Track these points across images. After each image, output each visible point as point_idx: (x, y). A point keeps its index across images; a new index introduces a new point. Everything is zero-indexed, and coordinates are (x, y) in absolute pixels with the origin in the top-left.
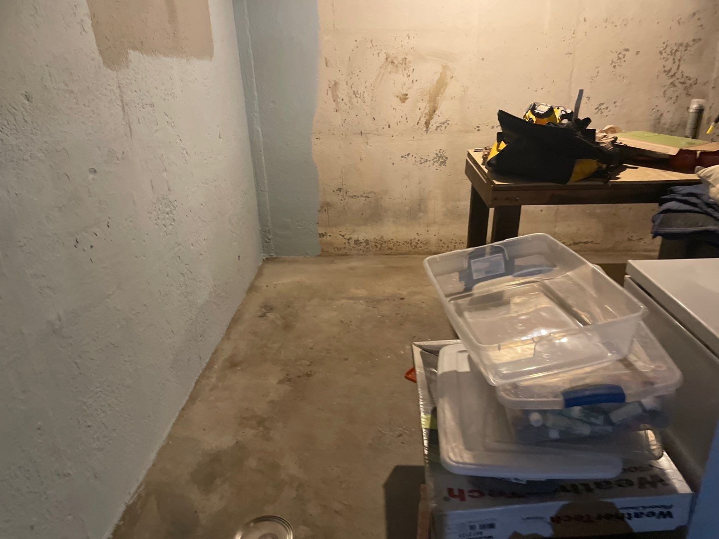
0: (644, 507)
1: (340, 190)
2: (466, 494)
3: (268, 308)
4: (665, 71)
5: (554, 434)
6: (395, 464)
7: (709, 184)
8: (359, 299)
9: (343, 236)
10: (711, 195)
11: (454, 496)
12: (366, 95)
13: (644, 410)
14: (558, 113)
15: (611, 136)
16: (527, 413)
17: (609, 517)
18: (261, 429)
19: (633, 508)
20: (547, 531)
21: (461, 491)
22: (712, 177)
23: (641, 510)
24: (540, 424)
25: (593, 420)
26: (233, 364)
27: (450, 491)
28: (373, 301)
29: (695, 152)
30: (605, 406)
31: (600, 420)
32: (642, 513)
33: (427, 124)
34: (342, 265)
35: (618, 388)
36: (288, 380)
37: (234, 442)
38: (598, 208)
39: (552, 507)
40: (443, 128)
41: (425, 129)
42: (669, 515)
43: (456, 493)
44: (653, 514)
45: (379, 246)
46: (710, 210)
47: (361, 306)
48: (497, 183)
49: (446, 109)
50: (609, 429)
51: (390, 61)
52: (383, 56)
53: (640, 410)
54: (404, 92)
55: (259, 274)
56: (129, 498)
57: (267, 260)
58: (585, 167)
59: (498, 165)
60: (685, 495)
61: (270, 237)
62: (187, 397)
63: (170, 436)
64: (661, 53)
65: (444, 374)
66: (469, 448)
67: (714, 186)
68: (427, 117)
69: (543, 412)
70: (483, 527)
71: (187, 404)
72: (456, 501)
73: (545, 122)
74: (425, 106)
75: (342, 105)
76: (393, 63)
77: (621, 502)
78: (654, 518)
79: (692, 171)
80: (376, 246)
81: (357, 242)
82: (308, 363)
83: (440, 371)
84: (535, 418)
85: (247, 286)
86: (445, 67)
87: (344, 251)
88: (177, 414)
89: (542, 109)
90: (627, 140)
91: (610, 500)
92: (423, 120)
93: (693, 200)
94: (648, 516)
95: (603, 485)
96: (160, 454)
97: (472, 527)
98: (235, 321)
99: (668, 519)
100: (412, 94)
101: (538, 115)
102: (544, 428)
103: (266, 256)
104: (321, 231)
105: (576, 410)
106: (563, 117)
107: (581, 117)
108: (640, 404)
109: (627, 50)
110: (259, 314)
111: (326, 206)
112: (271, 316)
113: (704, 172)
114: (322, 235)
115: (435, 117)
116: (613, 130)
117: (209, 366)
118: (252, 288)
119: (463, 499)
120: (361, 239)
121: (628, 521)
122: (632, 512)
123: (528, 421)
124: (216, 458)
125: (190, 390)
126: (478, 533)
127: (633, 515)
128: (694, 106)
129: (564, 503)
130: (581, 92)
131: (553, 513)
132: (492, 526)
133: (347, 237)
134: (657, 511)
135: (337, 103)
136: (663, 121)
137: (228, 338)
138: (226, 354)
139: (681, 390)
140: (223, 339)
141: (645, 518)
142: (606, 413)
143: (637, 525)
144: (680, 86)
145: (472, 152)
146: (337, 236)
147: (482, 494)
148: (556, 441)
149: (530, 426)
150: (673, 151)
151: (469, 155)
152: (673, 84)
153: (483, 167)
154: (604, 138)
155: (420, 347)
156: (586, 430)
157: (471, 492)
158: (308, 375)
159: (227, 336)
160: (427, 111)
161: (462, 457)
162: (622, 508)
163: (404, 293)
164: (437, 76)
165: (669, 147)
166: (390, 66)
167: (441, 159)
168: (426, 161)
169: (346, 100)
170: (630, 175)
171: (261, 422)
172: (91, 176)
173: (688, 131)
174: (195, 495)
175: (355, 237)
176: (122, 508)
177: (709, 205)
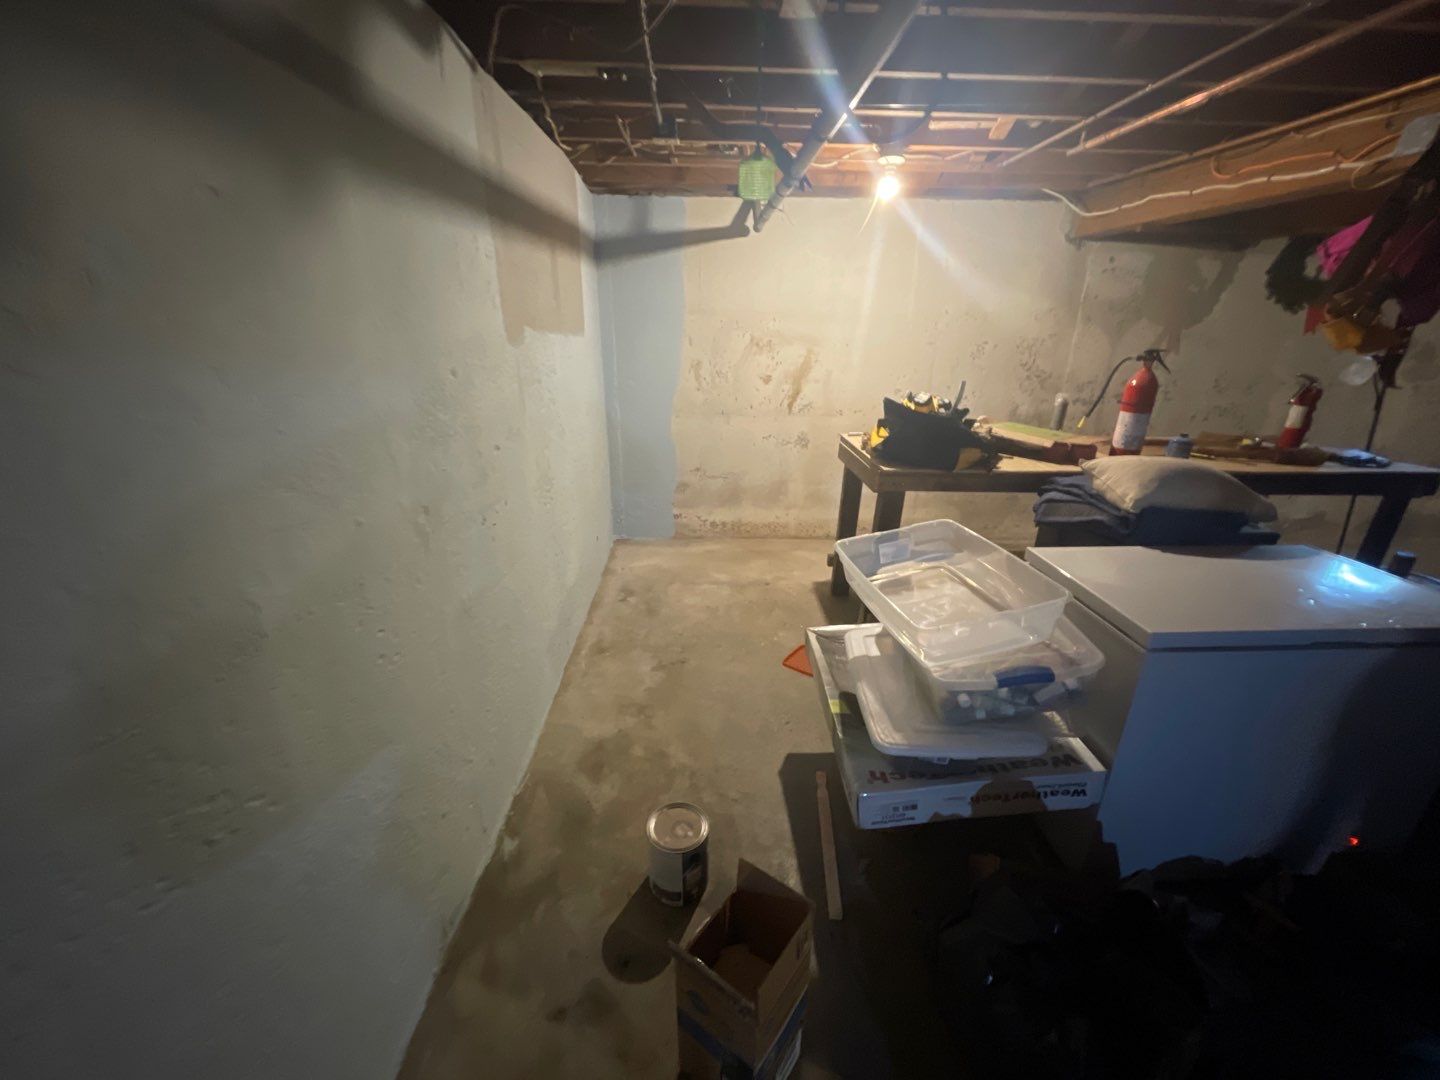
0: (1060, 786)
1: (698, 469)
2: (888, 777)
3: (627, 592)
4: (1022, 365)
5: (981, 715)
6: (787, 752)
7: (1093, 476)
8: (723, 583)
9: (699, 518)
10: (1095, 486)
11: (876, 778)
12: (729, 375)
13: (1067, 690)
14: (936, 402)
15: (986, 426)
16: (954, 694)
17: (1024, 795)
18: (642, 717)
19: (1049, 786)
20: (966, 812)
21: (883, 774)
22: (1096, 470)
23: (1056, 788)
24: (967, 705)
25: (1018, 701)
26: (600, 650)
27: (872, 774)
28: (739, 587)
29: (1066, 445)
30: (1029, 686)
31: (1024, 701)
32: (1058, 792)
33: (790, 406)
34: (696, 549)
35: (1048, 669)
36: (659, 667)
37: (616, 730)
38: (957, 496)
39: (971, 787)
40: (806, 411)
41: (787, 411)
42: (1084, 792)
43: (878, 775)
44: (1068, 792)
45: (736, 529)
46: (1092, 500)
47: (725, 591)
48: (885, 469)
49: (809, 392)
50: (1033, 708)
51: (755, 342)
52: (748, 337)
53: (1063, 690)
54: (769, 374)
55: (612, 556)
56: (515, 787)
57: (618, 542)
58: (969, 455)
59: (883, 452)
60: (1099, 774)
61: (622, 517)
62: (558, 684)
63: (547, 724)
64: (1018, 347)
65: (855, 658)
66: (897, 728)
67: (1097, 478)
68: (790, 400)
69: (970, 693)
70: (906, 808)
71: (559, 691)
72: (879, 783)
73: (925, 410)
74: (787, 387)
75: (704, 384)
76: (757, 345)
77: (1039, 781)
78: (1069, 796)
79: (1075, 463)
80: (733, 529)
81: (713, 524)
82: (680, 650)
83: (851, 656)
84: (963, 699)
85: (602, 570)
86: (810, 352)
87: (698, 534)
88: (551, 702)
89: (922, 398)
90: (1003, 430)
91: (1029, 779)
92: (786, 402)
93: (1075, 490)
94: (1063, 794)
95: (1018, 764)
96: (540, 742)
97: (896, 809)
98: (595, 605)
99: (1081, 797)
100: (775, 375)
101: (917, 404)
102: (972, 709)
103: (615, 537)
104: (676, 511)
105: (1004, 691)
106: (940, 406)
107: (960, 407)
108: (1064, 684)
109: (986, 343)
110: (620, 598)
111: (683, 487)
112: (632, 600)
113: (1087, 464)
114: (676, 516)
115: (799, 401)
116: (985, 421)
117: (577, 650)
118: (607, 572)
119: (886, 781)
120: (718, 521)
121: (1043, 798)
122: (1048, 790)
123: (957, 703)
124: (600, 746)
125: (561, 677)
126: (901, 815)
127: (1049, 794)
128: (1059, 400)
129: (987, 782)
130: (964, 384)
131: (973, 793)
132: (914, 807)
133: (703, 518)
134: (1072, 789)
135: (700, 383)
136: (1019, 412)
137: (591, 623)
138: (591, 641)
139: (1103, 672)
140: (586, 623)
141: (1059, 796)
142: (1031, 694)
143: (1053, 804)
144: (1035, 379)
145: (845, 436)
146: (694, 517)
147: (903, 777)
148: (982, 721)
149: (957, 706)
150: (1048, 444)
151: (843, 439)
152: (1028, 377)
153: (864, 452)
154: (980, 429)
155: (814, 632)
156: (1010, 711)
157: (891, 774)
158: (683, 662)
159: (589, 622)
160: (790, 394)
161: (894, 739)
162: (1039, 787)
163: (768, 578)
164: (801, 360)
165: (1044, 439)
166: (755, 348)
167: (803, 441)
168: (788, 443)
169: (708, 379)
170: (1009, 465)
171: (641, 709)
172: (495, 453)
173: (1053, 424)
174: (583, 783)
175: (711, 519)
176: (511, 799)
177: (1092, 496)
